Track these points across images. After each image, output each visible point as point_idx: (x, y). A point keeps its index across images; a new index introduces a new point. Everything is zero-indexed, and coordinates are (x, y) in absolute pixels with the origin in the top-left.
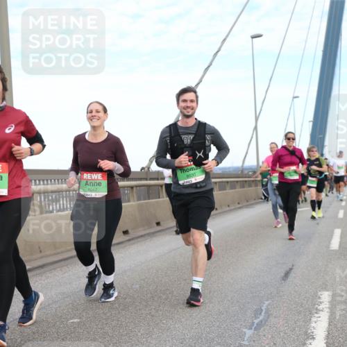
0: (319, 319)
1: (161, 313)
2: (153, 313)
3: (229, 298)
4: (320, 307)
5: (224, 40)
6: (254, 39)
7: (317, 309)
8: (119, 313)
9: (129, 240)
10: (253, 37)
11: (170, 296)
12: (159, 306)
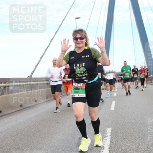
0: (106, 140)
1: (37, 141)
2: (34, 141)
3: (67, 133)
4: (107, 135)
5: (64, 20)
6: (77, 19)
7: (105, 136)
8: (18, 142)
9: (23, 109)
10: (76, 18)
11: (41, 133)
12: (36, 138)
